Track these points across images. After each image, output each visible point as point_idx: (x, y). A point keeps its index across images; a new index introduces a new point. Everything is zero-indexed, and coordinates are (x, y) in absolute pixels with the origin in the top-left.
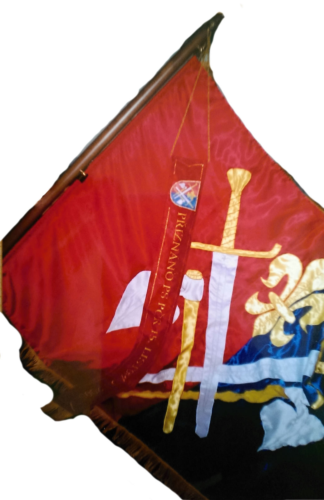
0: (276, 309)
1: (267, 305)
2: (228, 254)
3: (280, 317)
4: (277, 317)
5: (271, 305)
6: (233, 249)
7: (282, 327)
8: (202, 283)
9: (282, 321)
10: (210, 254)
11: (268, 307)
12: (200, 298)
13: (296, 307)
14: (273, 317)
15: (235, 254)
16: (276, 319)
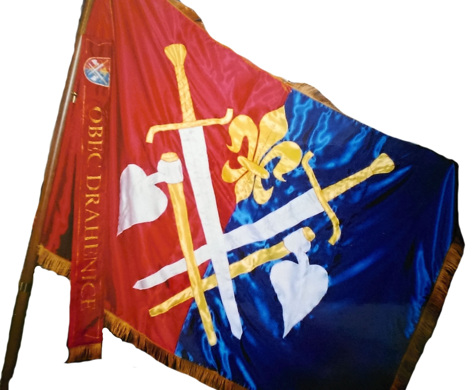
0: (249, 170)
1: (240, 170)
2: (192, 127)
3: (255, 176)
4: (253, 177)
5: (243, 168)
6: (195, 121)
7: (261, 185)
8: (179, 162)
9: (259, 180)
10: (176, 133)
11: (242, 171)
12: (181, 178)
13: (266, 162)
14: (249, 178)
15: (199, 125)
16: (253, 180)
